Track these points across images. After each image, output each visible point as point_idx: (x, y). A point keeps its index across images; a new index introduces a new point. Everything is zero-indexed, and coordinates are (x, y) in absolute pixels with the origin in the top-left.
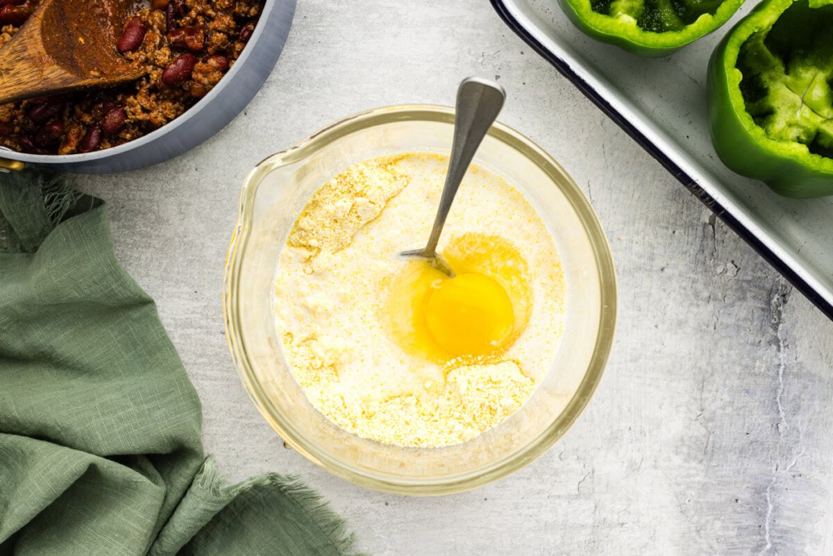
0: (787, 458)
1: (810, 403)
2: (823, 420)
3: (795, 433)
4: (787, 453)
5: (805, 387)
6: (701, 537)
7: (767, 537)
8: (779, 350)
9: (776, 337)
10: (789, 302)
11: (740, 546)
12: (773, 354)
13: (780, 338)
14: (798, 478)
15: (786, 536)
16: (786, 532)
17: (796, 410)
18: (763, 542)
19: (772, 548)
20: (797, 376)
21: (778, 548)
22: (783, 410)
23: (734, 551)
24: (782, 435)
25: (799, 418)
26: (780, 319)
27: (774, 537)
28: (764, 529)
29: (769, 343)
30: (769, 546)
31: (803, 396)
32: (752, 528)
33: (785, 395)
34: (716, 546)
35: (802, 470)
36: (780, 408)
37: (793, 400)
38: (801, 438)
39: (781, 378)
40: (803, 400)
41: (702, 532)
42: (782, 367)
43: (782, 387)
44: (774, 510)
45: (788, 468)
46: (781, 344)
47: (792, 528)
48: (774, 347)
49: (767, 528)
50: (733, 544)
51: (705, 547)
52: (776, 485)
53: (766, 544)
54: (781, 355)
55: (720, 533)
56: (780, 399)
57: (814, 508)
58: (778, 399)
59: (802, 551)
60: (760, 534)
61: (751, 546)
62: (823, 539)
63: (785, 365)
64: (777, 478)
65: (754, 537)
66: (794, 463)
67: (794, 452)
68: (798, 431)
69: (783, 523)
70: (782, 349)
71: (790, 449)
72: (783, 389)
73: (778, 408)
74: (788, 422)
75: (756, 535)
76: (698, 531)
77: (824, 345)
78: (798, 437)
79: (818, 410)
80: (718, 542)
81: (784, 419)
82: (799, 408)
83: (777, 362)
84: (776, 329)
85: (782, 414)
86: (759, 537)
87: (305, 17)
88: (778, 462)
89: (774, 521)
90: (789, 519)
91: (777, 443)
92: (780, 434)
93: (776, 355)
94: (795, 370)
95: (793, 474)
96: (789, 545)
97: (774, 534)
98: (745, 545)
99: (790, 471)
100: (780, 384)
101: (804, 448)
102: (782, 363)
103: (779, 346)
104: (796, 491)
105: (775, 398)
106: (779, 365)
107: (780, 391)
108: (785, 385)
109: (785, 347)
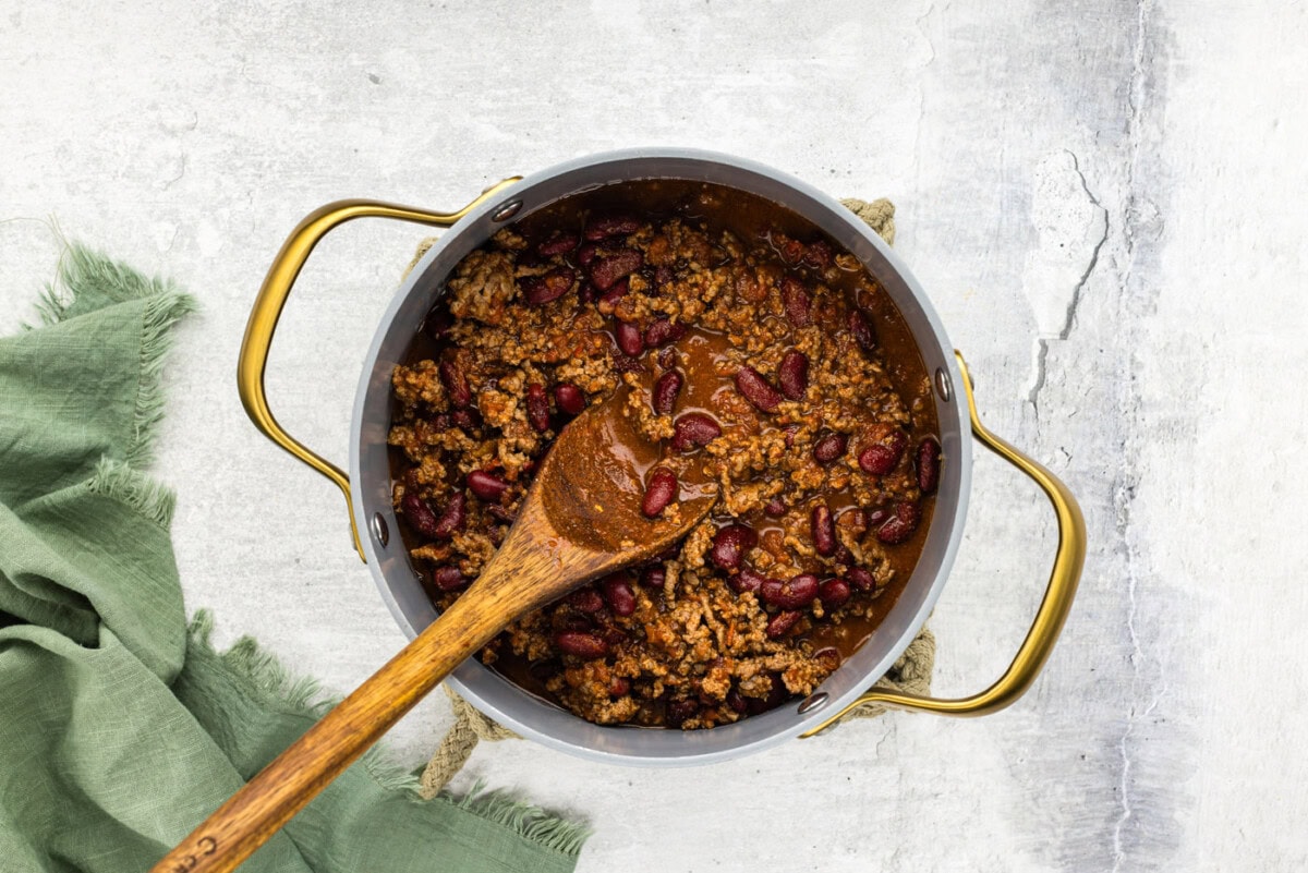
0: (1145, 700)
1: (1172, 626)
2: (1189, 647)
3: (1154, 666)
4: (1144, 692)
5: (1164, 606)
6: (1039, 807)
7: (1125, 802)
8: (1128, 560)
9: (1123, 543)
10: (1137, 497)
11: (1091, 815)
12: (1121, 566)
13: (1128, 544)
14: (1160, 724)
15: (1148, 799)
16: (1149, 794)
17: (1153, 637)
18: (1120, 810)
19: (1131, 816)
20: (1153, 592)
21: (1140, 815)
22: (1138, 637)
23: (1083, 822)
24: (1137, 670)
25: (1157, 646)
26: (1126, 519)
27: (1134, 801)
28: (1120, 793)
29: (1115, 551)
30: (1127, 814)
31: (1162, 618)
32: (1104, 792)
33: (1139, 617)
34: (1059, 817)
35: (1166, 713)
36: (1133, 635)
37: (1149, 623)
38: (1162, 671)
39: (1132, 596)
40: (1163, 623)
41: (1040, 800)
42: (1133, 582)
43: (1134, 607)
44: (1133, 766)
45: (1147, 712)
46: (1130, 552)
47: (1157, 789)
48: (1122, 556)
49: (1124, 790)
50: (1080, 814)
51: (1045, 819)
52: (1132, 735)
53: (1124, 811)
54: (1131, 566)
55: (1064, 800)
56: (1133, 623)
57: (1183, 762)
58: (1130, 624)
59: (1171, 819)
60: (1115, 799)
61: (1105, 815)
62: (1197, 802)
63: (1136, 578)
64: (1134, 724)
65: (1108, 803)
66: (1154, 705)
67: (1154, 690)
68: (1157, 663)
69: (1145, 784)
70: (1132, 558)
71: (1149, 687)
72: (1136, 610)
73: (1130, 635)
74: (1145, 652)
75: (1110, 800)
76: (1035, 799)
77: (1186, 550)
78: (1158, 671)
79: (1182, 635)
80: (1062, 812)
81: (1138, 648)
82: (1158, 633)
83: (1126, 575)
84: (1122, 533)
85: (1136, 643)
86: (1113, 803)
87: (494, 160)
88: (1134, 704)
89: (1133, 781)
90: (1153, 777)
91: (1131, 680)
92: (1134, 668)
93: (1124, 567)
94: (1150, 585)
95: (1155, 719)
96: (1153, 812)
97: (1134, 798)
98: (1096, 814)
99: (1150, 715)
100: (1131, 603)
101: (1166, 686)
102: (1133, 575)
103: (1128, 555)
104: (1159, 741)
105: (1126, 622)
106: (1129, 579)
107: (1132, 613)
108: (1138, 604)
109: (1135, 555)
